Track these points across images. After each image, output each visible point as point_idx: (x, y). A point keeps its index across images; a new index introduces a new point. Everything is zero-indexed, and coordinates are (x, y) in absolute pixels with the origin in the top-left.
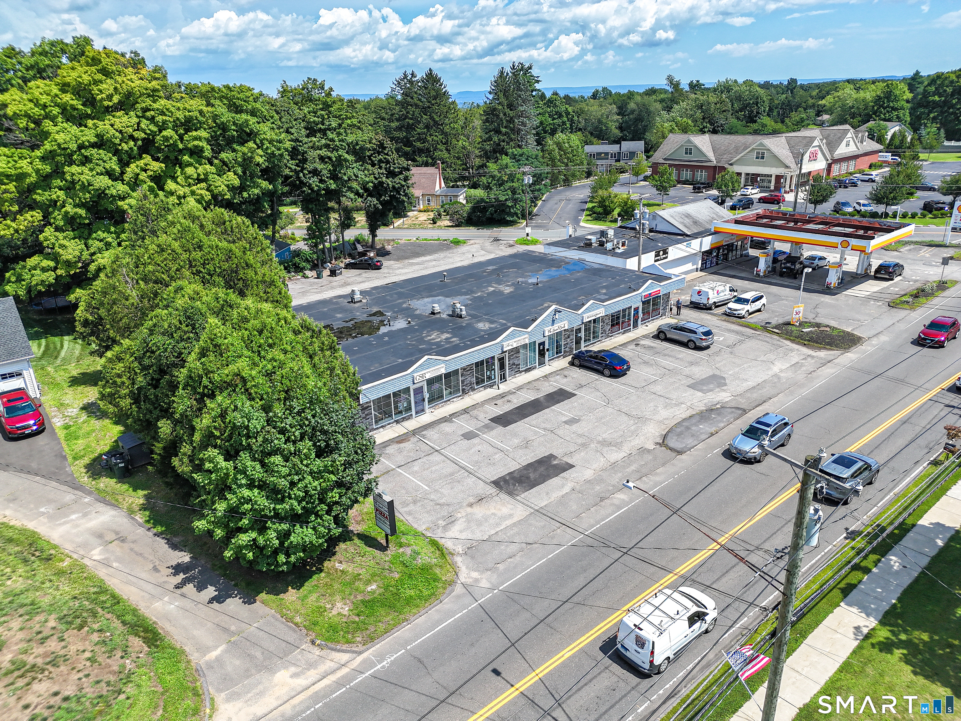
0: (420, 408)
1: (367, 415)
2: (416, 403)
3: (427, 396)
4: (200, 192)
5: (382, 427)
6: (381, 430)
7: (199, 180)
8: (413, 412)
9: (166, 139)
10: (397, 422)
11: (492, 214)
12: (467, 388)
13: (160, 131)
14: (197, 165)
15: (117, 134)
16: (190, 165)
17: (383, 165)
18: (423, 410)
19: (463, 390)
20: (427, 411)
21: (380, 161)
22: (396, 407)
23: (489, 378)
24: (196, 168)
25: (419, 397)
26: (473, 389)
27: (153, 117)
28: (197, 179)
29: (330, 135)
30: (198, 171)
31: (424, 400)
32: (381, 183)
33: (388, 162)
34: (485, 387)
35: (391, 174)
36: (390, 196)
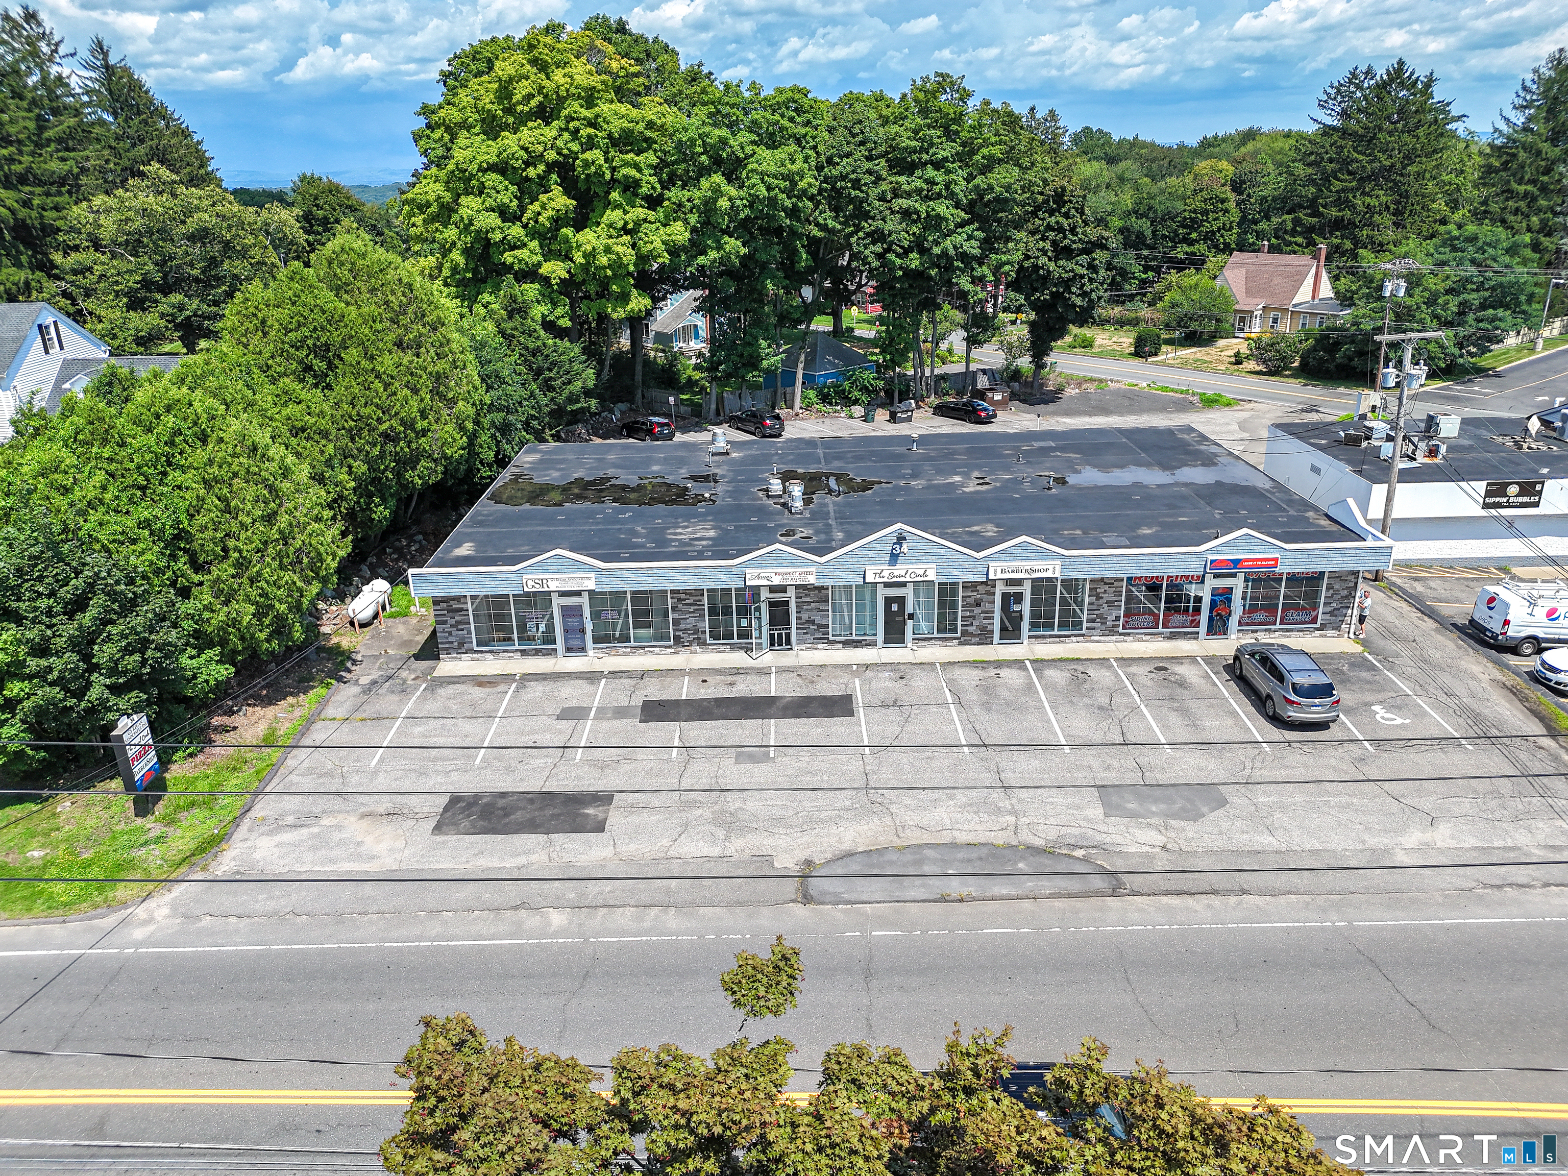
0: (575, 643)
1: (459, 623)
2: (566, 631)
3: (589, 627)
4: (619, 249)
5: (491, 652)
6: (490, 656)
7: (625, 230)
8: (560, 645)
9: (587, 164)
10: (524, 653)
11: (1351, 359)
12: (686, 638)
13: (583, 152)
14: (628, 208)
15: (522, 153)
16: (618, 206)
17: (1051, 235)
18: (583, 649)
19: (678, 640)
20: (591, 653)
21: (1049, 228)
22: (522, 628)
23: (744, 634)
24: (625, 212)
25: (573, 622)
26: (704, 644)
27: (577, 130)
28: (624, 228)
29: (930, 172)
30: (627, 217)
31: (583, 631)
32: (1036, 267)
33: (1060, 229)
34: (734, 647)
35: (1062, 252)
36: (1052, 293)
